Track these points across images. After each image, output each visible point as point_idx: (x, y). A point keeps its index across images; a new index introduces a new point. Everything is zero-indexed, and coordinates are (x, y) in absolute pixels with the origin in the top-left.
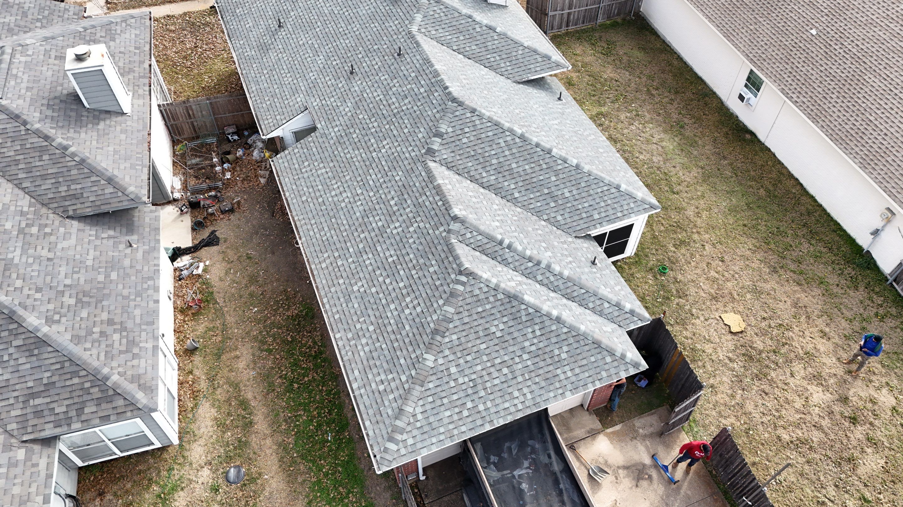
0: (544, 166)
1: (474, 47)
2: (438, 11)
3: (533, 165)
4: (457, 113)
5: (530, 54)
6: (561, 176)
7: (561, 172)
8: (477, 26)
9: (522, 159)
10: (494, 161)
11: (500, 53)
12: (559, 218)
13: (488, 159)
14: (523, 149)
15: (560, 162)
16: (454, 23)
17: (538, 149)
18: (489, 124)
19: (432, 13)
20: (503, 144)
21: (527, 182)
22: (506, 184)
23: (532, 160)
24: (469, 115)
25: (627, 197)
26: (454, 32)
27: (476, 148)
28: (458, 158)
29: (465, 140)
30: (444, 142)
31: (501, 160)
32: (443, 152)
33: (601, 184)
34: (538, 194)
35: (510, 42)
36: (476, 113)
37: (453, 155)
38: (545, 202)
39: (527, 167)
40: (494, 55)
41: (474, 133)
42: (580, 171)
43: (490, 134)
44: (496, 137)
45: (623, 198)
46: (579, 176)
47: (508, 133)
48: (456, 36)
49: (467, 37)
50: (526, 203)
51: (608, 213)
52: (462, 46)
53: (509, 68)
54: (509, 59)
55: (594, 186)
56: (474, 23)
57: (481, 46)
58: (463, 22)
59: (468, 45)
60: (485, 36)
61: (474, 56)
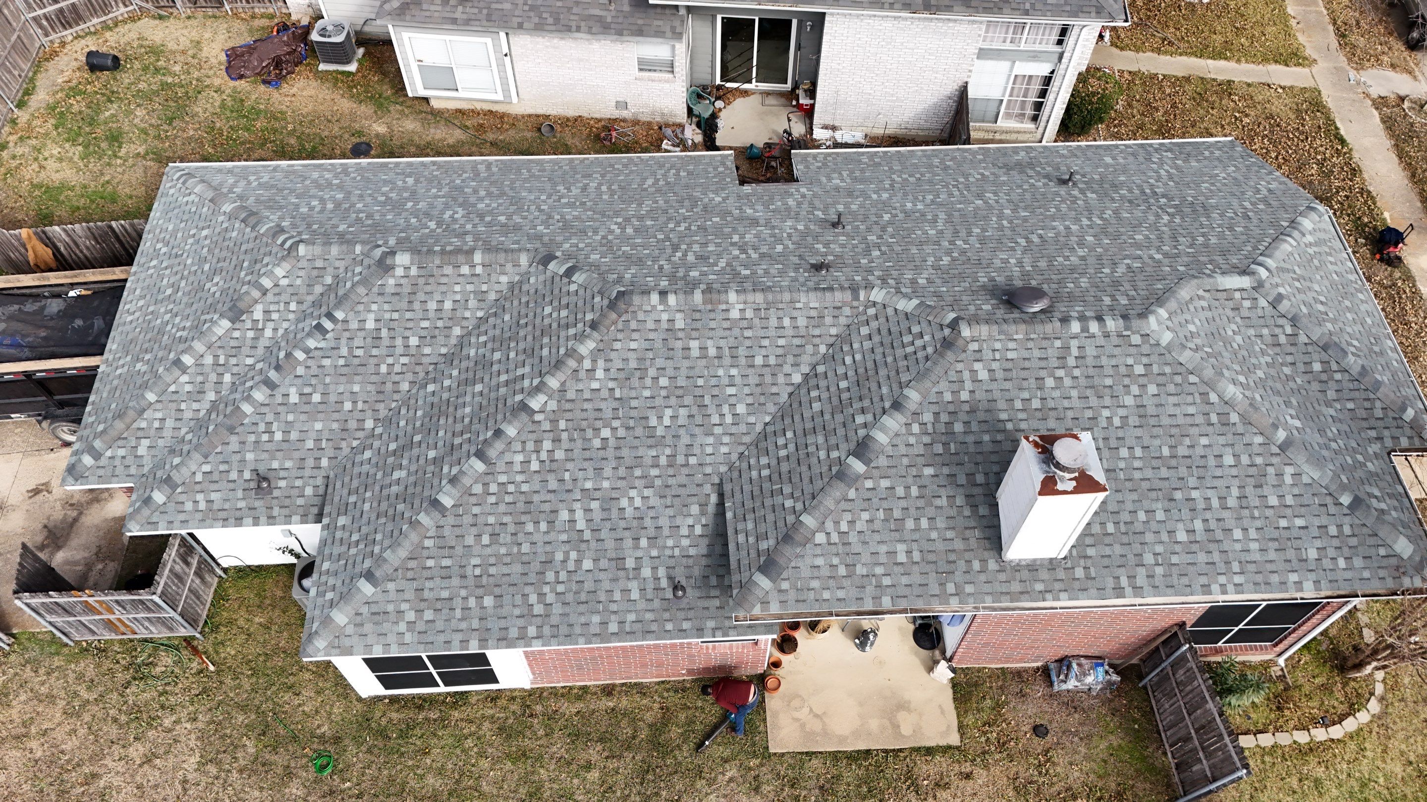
0: (457, 441)
1: (816, 406)
2: (919, 343)
3: (467, 420)
4: (597, 299)
5: (781, 524)
6: (430, 468)
7: (437, 470)
8: (869, 417)
9: (485, 403)
10: (497, 356)
11: (793, 459)
12: (368, 454)
13: (505, 347)
14: (500, 406)
15: (455, 471)
16: (883, 372)
17: (490, 434)
18: (562, 351)
19: (916, 329)
20: (520, 372)
21: (444, 408)
22: (455, 373)
23: (475, 421)
24: (589, 317)
25: (345, 590)
26: (861, 371)
27: (530, 328)
28: (524, 300)
29: (548, 310)
30: (557, 279)
31: (495, 368)
32: (541, 278)
33: (387, 543)
34: (418, 424)
35: (819, 484)
36: (588, 330)
37: (532, 291)
38: (401, 434)
39: (468, 410)
40: (792, 447)
41: (555, 325)
42: (424, 505)
43: (545, 352)
44: (537, 360)
45: (347, 581)
46: (417, 502)
47: (536, 382)
48: (851, 373)
49: (845, 396)
50: (412, 401)
51: (337, 543)
52: (823, 383)
53: (754, 474)
54: (775, 477)
55: (390, 526)
56: (879, 411)
57: (819, 420)
58: (885, 390)
59: (825, 396)
60: (841, 432)
61: (795, 405)
